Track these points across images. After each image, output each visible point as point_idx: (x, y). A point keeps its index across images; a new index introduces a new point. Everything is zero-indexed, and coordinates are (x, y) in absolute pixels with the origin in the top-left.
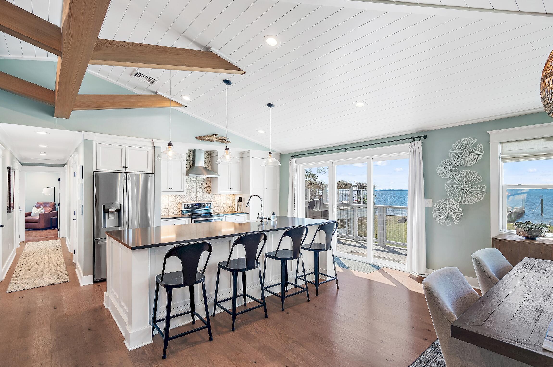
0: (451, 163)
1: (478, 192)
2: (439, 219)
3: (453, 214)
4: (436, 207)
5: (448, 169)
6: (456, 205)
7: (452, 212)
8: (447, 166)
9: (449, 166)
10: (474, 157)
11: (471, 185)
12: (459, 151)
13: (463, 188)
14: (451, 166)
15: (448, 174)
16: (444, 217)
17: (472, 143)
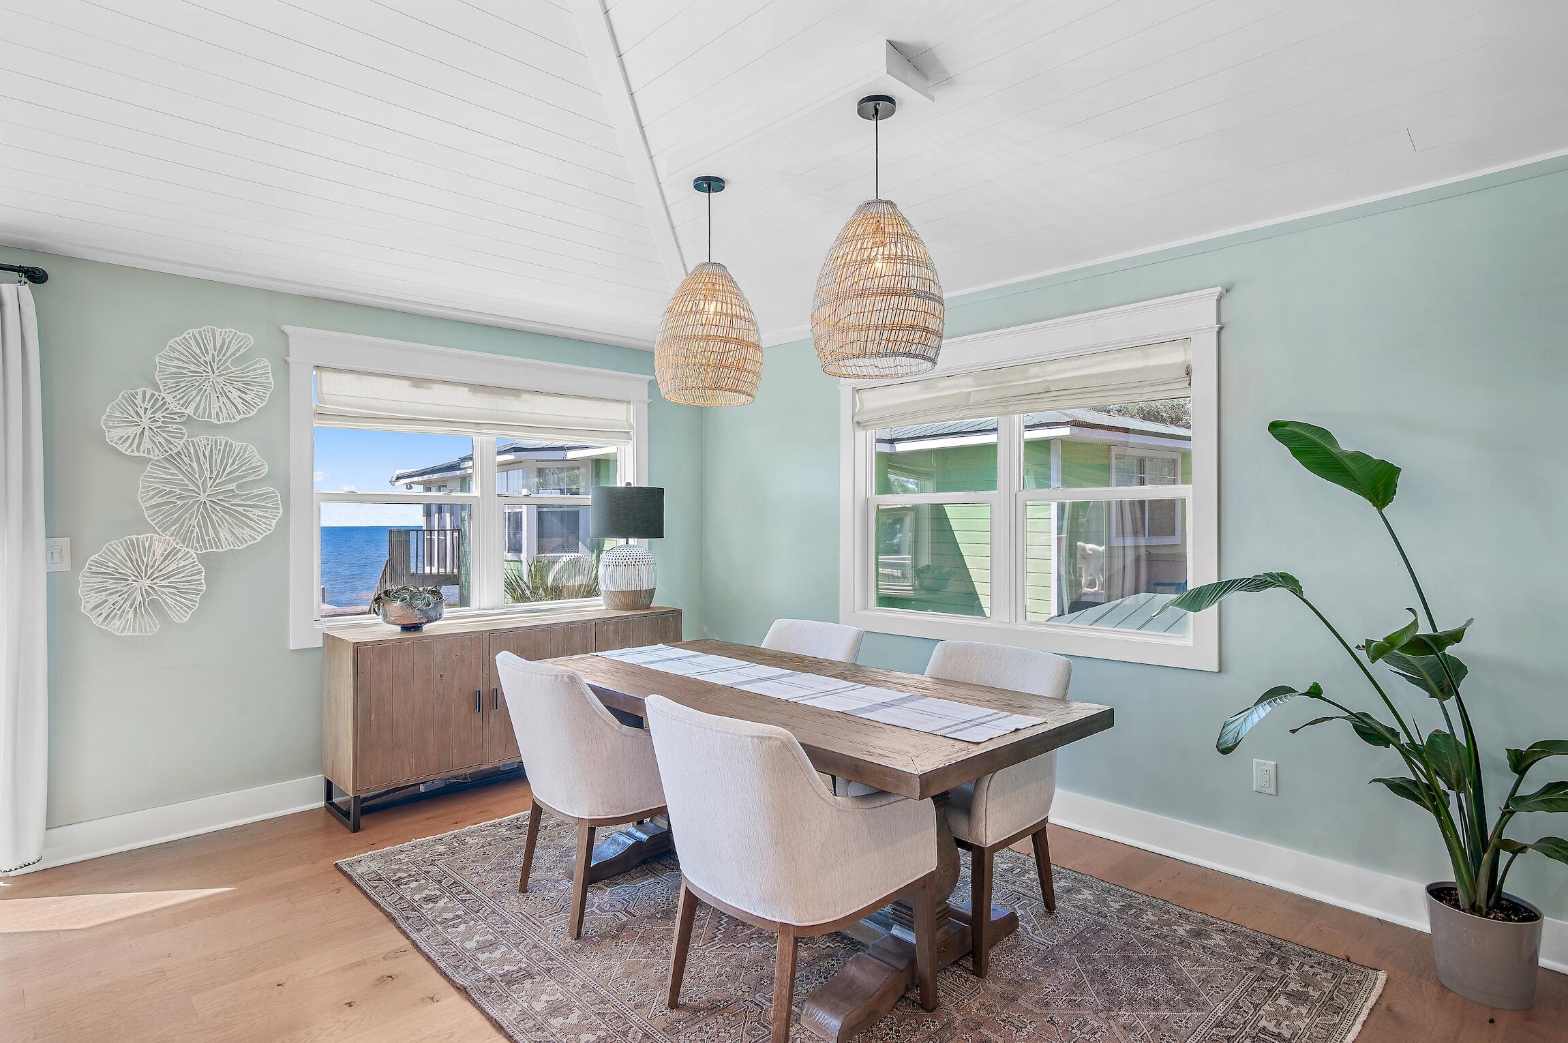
0: (160, 403)
1: (256, 511)
2: (104, 616)
3: (165, 590)
4: (95, 569)
5: (145, 422)
6: (179, 555)
7: (163, 583)
8: (141, 412)
9: (149, 412)
10: (243, 396)
11: (233, 486)
12: (193, 368)
13: (203, 497)
14: (159, 415)
15: (147, 443)
16: (129, 603)
17: (238, 350)
